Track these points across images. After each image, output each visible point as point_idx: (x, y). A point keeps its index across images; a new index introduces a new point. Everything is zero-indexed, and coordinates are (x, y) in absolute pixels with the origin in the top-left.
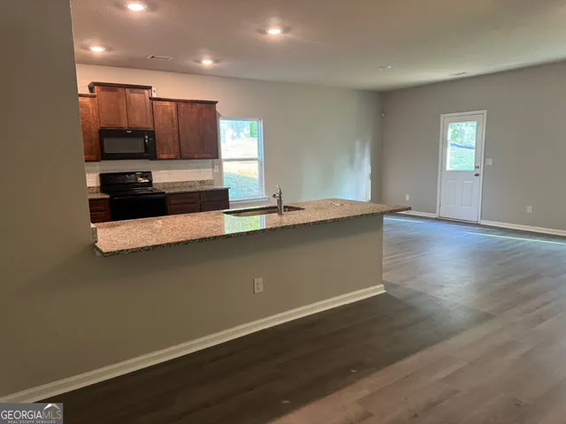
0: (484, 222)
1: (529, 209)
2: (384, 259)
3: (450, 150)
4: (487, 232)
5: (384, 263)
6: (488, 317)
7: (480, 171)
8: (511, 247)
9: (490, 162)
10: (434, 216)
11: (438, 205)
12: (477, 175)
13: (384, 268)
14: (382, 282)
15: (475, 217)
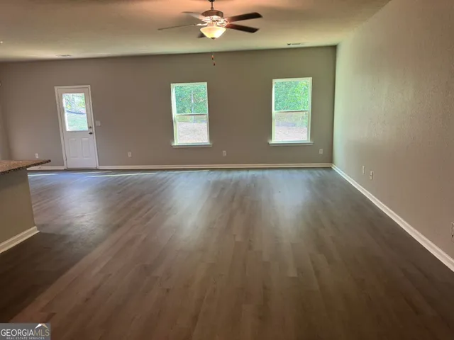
0: (101, 168)
1: (130, 155)
2: (33, 206)
3: (66, 115)
4: (106, 174)
5: (34, 210)
6: (118, 226)
7: (93, 130)
8: (122, 181)
9: (98, 123)
10: (62, 168)
11: (64, 159)
12: (91, 133)
13: (34, 213)
14: (35, 225)
15: (94, 164)
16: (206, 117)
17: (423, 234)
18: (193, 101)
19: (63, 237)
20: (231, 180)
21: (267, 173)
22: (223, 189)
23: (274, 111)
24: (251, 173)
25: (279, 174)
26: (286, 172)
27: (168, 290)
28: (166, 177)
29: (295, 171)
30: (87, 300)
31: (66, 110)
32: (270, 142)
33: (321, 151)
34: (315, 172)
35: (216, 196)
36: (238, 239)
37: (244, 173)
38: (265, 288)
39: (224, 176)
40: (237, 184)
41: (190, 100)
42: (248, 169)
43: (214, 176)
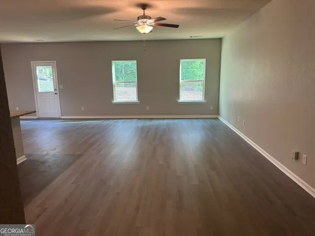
0: (63, 117)
1: (83, 108)
3: (39, 81)
7: (57, 92)
8: (79, 126)
9: (61, 87)
10: (36, 117)
11: (37, 111)
12: (56, 94)
14: (24, 155)
15: (58, 115)
16: (136, 84)
17: (275, 158)
18: (123, 73)
19: (43, 163)
20: (153, 126)
21: (176, 121)
22: (148, 132)
23: (181, 81)
24: (165, 121)
25: (184, 122)
26: (189, 121)
27: (118, 194)
28: (108, 124)
29: (195, 121)
30: (67, 200)
31: (38, 78)
32: (178, 101)
33: (211, 108)
34: (207, 121)
35: (143, 136)
36: (160, 162)
37: (161, 122)
38: (179, 191)
39: (148, 123)
40: (157, 128)
41: (122, 72)
42: (164, 119)
43: (141, 123)
